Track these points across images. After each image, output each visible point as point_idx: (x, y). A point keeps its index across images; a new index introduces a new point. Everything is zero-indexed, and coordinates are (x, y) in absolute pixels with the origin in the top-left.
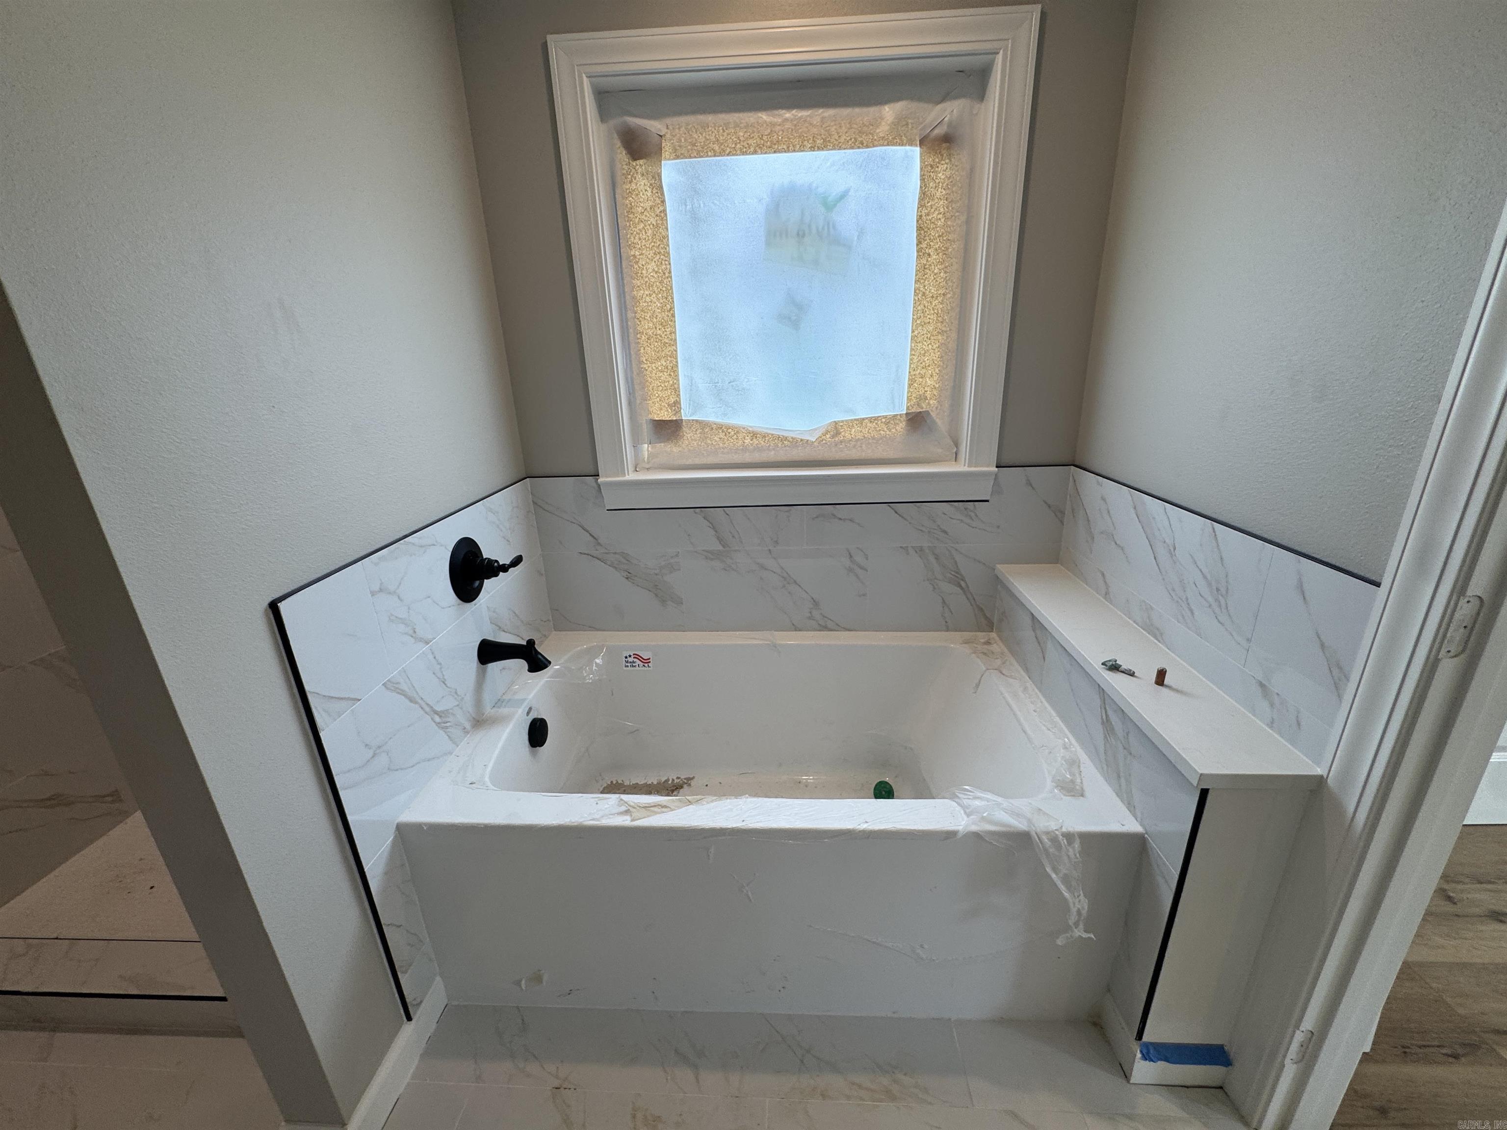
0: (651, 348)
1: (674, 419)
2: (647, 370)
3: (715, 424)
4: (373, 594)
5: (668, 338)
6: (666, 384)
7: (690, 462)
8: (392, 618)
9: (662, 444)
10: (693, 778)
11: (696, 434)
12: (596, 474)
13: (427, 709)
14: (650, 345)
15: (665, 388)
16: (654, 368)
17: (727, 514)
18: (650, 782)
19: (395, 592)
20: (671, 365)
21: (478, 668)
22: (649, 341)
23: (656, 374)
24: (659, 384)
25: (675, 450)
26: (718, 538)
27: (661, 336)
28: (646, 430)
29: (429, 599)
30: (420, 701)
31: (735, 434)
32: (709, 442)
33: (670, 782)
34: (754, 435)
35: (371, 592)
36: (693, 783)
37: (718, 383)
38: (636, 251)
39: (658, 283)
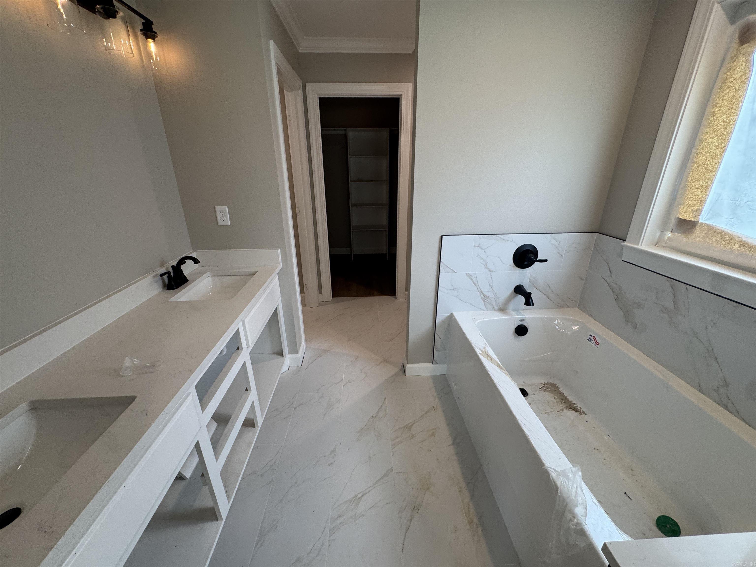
0: (697, 173)
1: (693, 220)
2: (689, 186)
3: (719, 230)
4: (475, 246)
5: (712, 166)
6: (697, 197)
7: (689, 250)
8: (478, 256)
9: (679, 234)
10: (586, 414)
11: (702, 233)
12: (624, 240)
13: (479, 290)
14: (698, 170)
15: (695, 199)
16: (694, 185)
17: (687, 290)
18: (568, 398)
19: (484, 249)
20: (706, 185)
21: (512, 293)
22: (698, 168)
23: (693, 190)
24: (692, 196)
25: (685, 240)
26: (674, 301)
27: (707, 165)
28: (673, 222)
29: (499, 258)
30: (478, 286)
31: (729, 239)
32: (708, 240)
33: (575, 406)
34: (743, 244)
35: (474, 245)
36: (583, 415)
37: (738, 201)
38: (716, 108)
39: (722, 130)
